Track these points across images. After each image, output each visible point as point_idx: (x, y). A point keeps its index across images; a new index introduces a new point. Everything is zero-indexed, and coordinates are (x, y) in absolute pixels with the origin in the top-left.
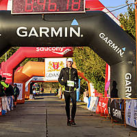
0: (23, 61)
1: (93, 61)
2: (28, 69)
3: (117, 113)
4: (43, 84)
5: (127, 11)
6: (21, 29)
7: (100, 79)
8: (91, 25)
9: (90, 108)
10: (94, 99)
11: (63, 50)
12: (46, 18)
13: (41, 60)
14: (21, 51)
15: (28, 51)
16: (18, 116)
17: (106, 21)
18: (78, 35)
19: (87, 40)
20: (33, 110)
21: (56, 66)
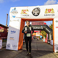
1: (45, 33)
3: (49, 42)
5: (51, 25)
7: (46, 36)
8: (44, 27)
9: (44, 41)
10: (45, 40)
11: (39, 31)
13: (36, 33)
17: (47, 26)
18: (42, 28)
19: (44, 30)
21: (38, 34)
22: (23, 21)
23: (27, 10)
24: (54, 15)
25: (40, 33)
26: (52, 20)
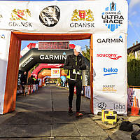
0: (42, 69)
2: (44, 73)
4: (50, 79)
5: (85, 49)
6: (42, 56)
12: (52, 51)
13: (50, 69)
14: (41, 65)
15: (45, 65)
16: (40, 93)
18: (66, 59)
20: (46, 90)
22: (17, 38)
23: (27, 11)
24: (93, 25)
25: (59, 69)
26: (89, 37)
